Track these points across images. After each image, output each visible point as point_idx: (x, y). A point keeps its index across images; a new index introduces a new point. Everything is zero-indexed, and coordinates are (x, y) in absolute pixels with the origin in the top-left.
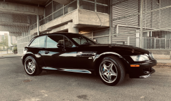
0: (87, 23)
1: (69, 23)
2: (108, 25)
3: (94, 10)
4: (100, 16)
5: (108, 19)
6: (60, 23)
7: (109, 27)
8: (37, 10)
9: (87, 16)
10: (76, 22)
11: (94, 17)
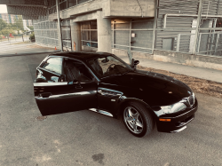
1: (98, 12)
2: (151, 15)
4: (142, 3)
5: (152, 6)
9: (122, 4)
10: (107, 13)
11: (133, 4)
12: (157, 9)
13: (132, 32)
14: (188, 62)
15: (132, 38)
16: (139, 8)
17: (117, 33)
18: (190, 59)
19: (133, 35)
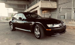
0: (45, 7)
1: (38, 7)
2: (56, 7)
3: (49, 1)
4: (52, 3)
5: (56, 5)
6: (34, 7)
7: (56, 8)
8: (26, 2)
9: (45, 4)
10: (40, 7)
11: (49, 4)
12: (58, 5)
13: (50, 14)
14: (70, 22)
15: (50, 16)
16: (51, 5)
17: (45, 15)
18: (71, 21)
19: (50, 15)
